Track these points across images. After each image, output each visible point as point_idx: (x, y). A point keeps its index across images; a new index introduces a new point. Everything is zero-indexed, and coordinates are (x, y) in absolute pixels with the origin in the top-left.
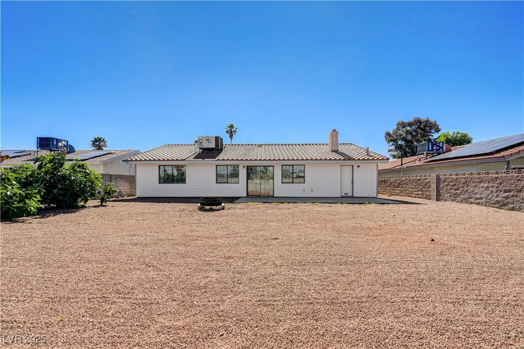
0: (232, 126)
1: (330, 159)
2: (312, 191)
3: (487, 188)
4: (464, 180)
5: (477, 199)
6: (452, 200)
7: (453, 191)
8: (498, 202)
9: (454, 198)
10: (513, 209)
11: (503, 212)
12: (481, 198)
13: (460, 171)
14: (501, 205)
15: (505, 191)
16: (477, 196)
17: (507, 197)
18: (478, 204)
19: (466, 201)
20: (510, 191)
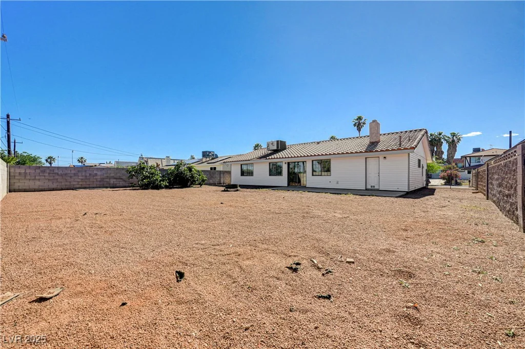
0: (360, 118)
1: (356, 152)
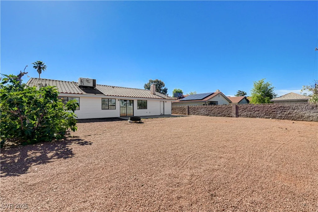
2: (150, 113)
3: (204, 110)
4: (197, 108)
5: (201, 114)
6: (193, 115)
7: (194, 111)
8: (207, 114)
9: (194, 114)
10: (210, 116)
11: (208, 117)
12: (202, 113)
13: (196, 104)
14: (207, 115)
15: (208, 111)
16: (201, 113)
17: (209, 113)
18: (201, 115)
19: (198, 114)
20: (209, 111)
